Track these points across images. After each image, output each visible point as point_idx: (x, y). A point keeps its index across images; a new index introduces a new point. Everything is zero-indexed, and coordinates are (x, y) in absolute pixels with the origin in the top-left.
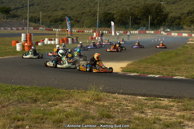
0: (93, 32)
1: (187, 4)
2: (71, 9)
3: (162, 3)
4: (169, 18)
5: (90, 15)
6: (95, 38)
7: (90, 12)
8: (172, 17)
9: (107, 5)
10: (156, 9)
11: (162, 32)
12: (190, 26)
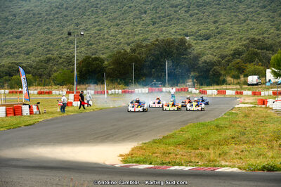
0: (68, 93)
1: (230, 39)
2: (27, 54)
3: (187, 38)
4: (200, 65)
5: (61, 63)
6: (71, 103)
7: (60, 58)
8: (205, 62)
9: (91, 44)
10: (177, 49)
11: (189, 89)
12: (238, 77)
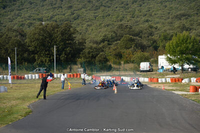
4: (86, 51)
10: (62, 34)
